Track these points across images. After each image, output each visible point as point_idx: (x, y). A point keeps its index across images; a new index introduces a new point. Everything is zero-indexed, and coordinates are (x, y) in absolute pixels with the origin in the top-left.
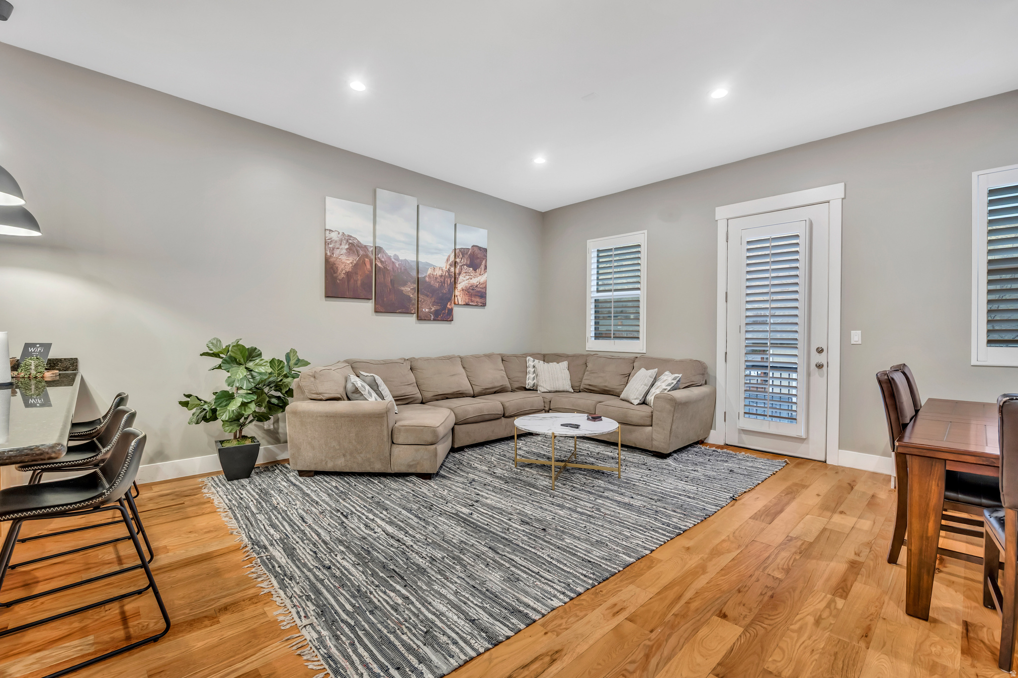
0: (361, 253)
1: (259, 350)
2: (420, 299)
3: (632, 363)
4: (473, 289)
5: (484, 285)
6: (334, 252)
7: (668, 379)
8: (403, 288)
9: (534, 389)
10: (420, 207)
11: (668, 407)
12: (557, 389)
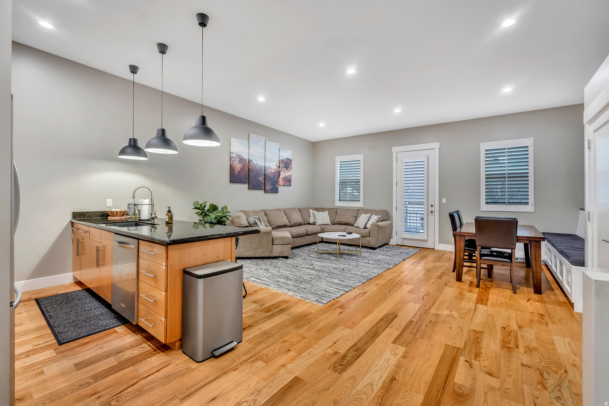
0: (244, 162)
1: (217, 206)
2: (266, 183)
3: (358, 212)
4: (286, 178)
5: (290, 176)
6: (234, 162)
7: (374, 218)
8: (259, 178)
9: (314, 224)
10: (266, 141)
11: (376, 228)
12: (325, 224)
